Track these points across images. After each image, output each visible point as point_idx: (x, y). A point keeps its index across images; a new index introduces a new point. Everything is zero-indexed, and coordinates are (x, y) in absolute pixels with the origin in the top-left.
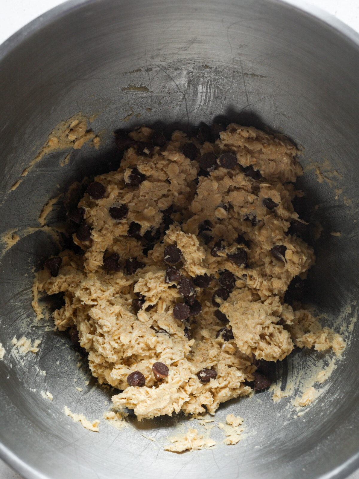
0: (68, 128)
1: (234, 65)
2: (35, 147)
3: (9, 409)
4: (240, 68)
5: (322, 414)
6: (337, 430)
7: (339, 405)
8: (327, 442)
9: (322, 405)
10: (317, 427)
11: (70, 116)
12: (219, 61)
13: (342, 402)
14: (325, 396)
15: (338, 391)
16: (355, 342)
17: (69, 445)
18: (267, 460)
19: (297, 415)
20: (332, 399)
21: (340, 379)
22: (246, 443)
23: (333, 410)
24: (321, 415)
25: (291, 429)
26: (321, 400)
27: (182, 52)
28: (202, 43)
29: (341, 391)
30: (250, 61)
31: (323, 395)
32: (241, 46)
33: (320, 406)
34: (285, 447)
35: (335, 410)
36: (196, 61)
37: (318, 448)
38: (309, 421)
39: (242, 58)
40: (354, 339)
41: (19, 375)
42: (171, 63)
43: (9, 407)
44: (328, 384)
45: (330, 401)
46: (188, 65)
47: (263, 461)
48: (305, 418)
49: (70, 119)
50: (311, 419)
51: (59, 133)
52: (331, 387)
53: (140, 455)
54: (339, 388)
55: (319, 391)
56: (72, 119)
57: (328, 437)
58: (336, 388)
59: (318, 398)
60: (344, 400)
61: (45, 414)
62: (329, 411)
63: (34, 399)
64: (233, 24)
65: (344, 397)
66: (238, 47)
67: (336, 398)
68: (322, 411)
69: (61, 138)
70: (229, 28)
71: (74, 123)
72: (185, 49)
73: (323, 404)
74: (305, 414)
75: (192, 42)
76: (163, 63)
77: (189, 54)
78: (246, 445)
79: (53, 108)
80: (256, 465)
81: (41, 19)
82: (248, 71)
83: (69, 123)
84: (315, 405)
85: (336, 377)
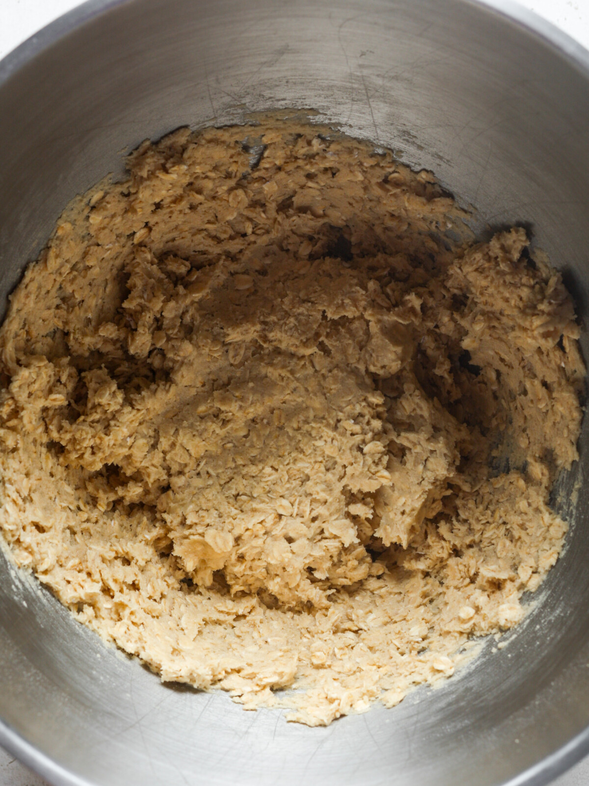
0: (88, 204)
1: (352, 83)
2: (37, 241)
3: (29, 677)
4: (362, 87)
5: (538, 643)
6: (564, 670)
7: (564, 628)
8: (551, 691)
9: (536, 629)
10: (532, 666)
11: (89, 187)
12: (327, 79)
13: (569, 623)
14: (540, 613)
15: (560, 603)
16: (582, 521)
17: (131, 727)
18: (455, 727)
19: (496, 646)
20: (552, 618)
21: (563, 583)
22: (417, 698)
23: (556, 636)
24: (536, 646)
25: (489, 671)
26: (535, 619)
27: (265, 69)
28: (298, 52)
29: (566, 604)
30: (378, 76)
31: (536, 611)
32: (363, 54)
33: (533, 630)
34: (482, 702)
35: (559, 637)
36: (290, 81)
37: (537, 703)
38: (518, 656)
39: (366, 72)
40: (580, 515)
41: (40, 618)
42: (248, 87)
43: (29, 674)
44: (544, 593)
45: (550, 621)
46: (276, 88)
47: (449, 728)
48: (510, 652)
49: (89, 191)
50: (520, 652)
51: (73, 215)
52: (549, 597)
53: (247, 733)
54: (561, 598)
55: (529, 605)
56: (92, 191)
57: (553, 684)
58: (558, 599)
59: (529, 617)
60: (573, 619)
61: (88, 679)
62: (548, 638)
63: (68, 656)
64: (349, 20)
65: (571, 613)
66: (358, 55)
67: (559, 615)
68: (538, 638)
69: (77, 223)
70: (341, 27)
71: (96, 197)
72: (270, 64)
73: (538, 627)
74: (510, 644)
75: (282, 52)
76: (237, 89)
77: (278, 71)
78: (418, 702)
79: (61, 176)
80: (438, 735)
81: (35, 40)
82: (377, 91)
83: (89, 197)
84: (526, 629)
85: (556, 581)
